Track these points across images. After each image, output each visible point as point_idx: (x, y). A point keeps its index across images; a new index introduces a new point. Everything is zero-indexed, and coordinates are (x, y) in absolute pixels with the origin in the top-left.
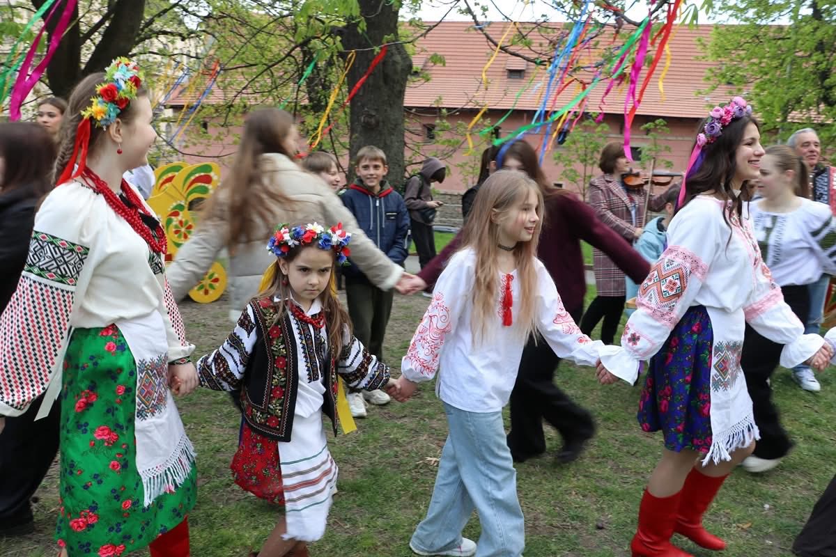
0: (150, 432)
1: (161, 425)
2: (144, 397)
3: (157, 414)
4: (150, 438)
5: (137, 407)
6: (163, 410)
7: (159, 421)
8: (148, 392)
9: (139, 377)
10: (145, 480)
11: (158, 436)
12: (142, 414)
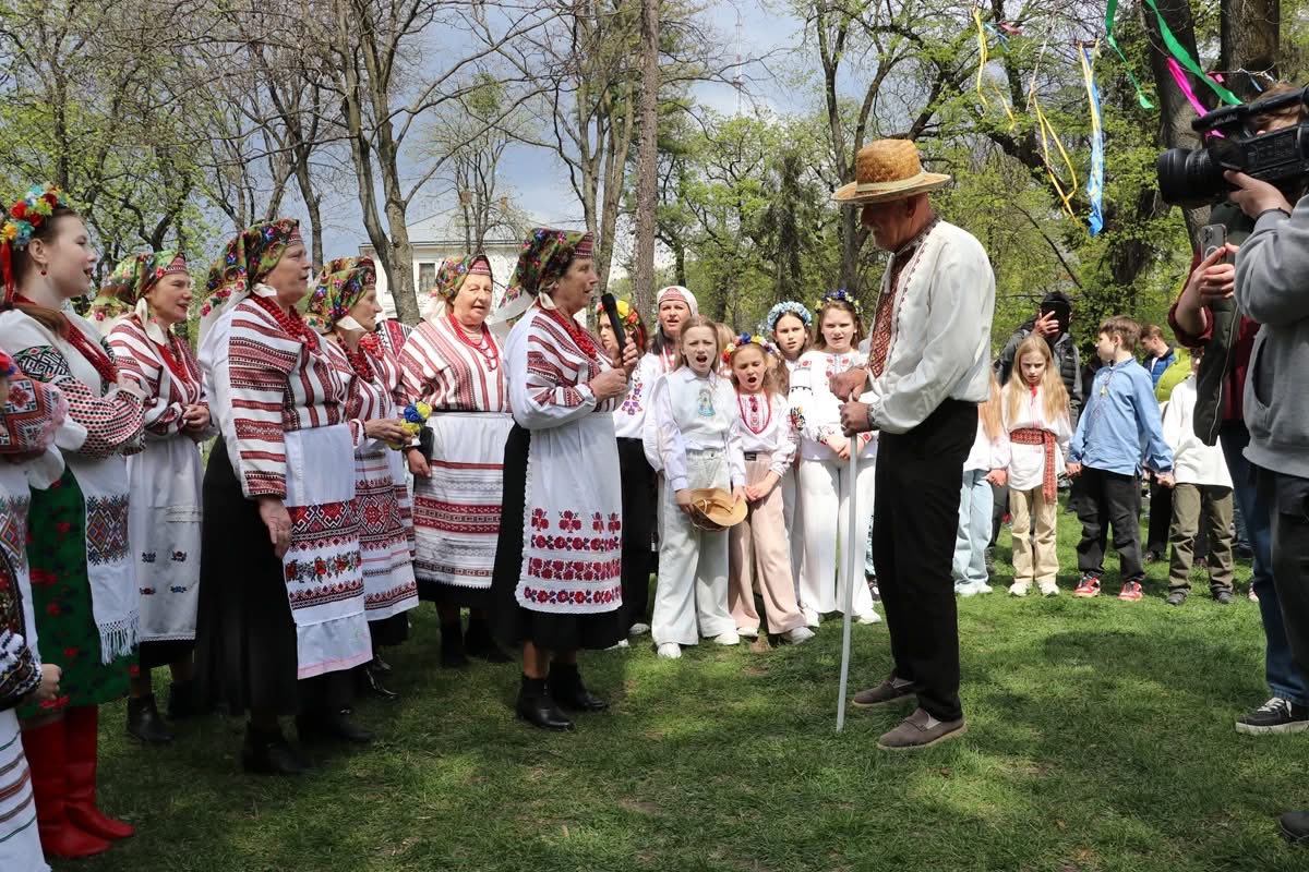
0: (104, 579)
1: (119, 574)
2: (96, 538)
3: (111, 561)
4: (106, 587)
5: (88, 549)
6: (119, 559)
7: (114, 570)
8: (99, 534)
9: (87, 516)
10: (103, 635)
11: (114, 585)
12: (94, 557)
